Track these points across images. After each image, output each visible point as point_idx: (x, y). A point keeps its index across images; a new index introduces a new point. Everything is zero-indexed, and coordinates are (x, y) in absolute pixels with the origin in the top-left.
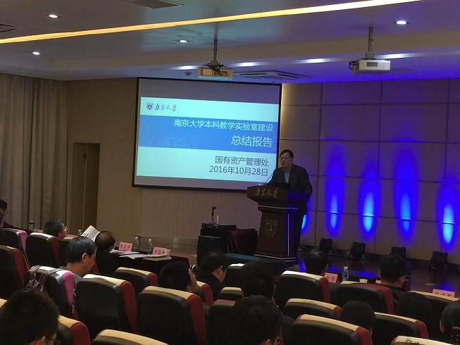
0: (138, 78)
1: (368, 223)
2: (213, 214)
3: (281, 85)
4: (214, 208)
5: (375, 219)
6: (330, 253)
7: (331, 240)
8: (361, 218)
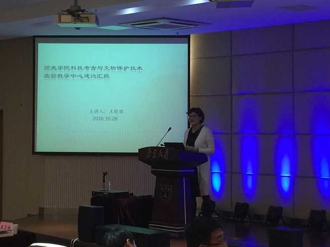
0: (34, 37)
1: (286, 184)
2: (104, 181)
3: (189, 37)
4: (105, 174)
5: (292, 179)
6: (246, 219)
7: (247, 205)
8: (279, 178)
